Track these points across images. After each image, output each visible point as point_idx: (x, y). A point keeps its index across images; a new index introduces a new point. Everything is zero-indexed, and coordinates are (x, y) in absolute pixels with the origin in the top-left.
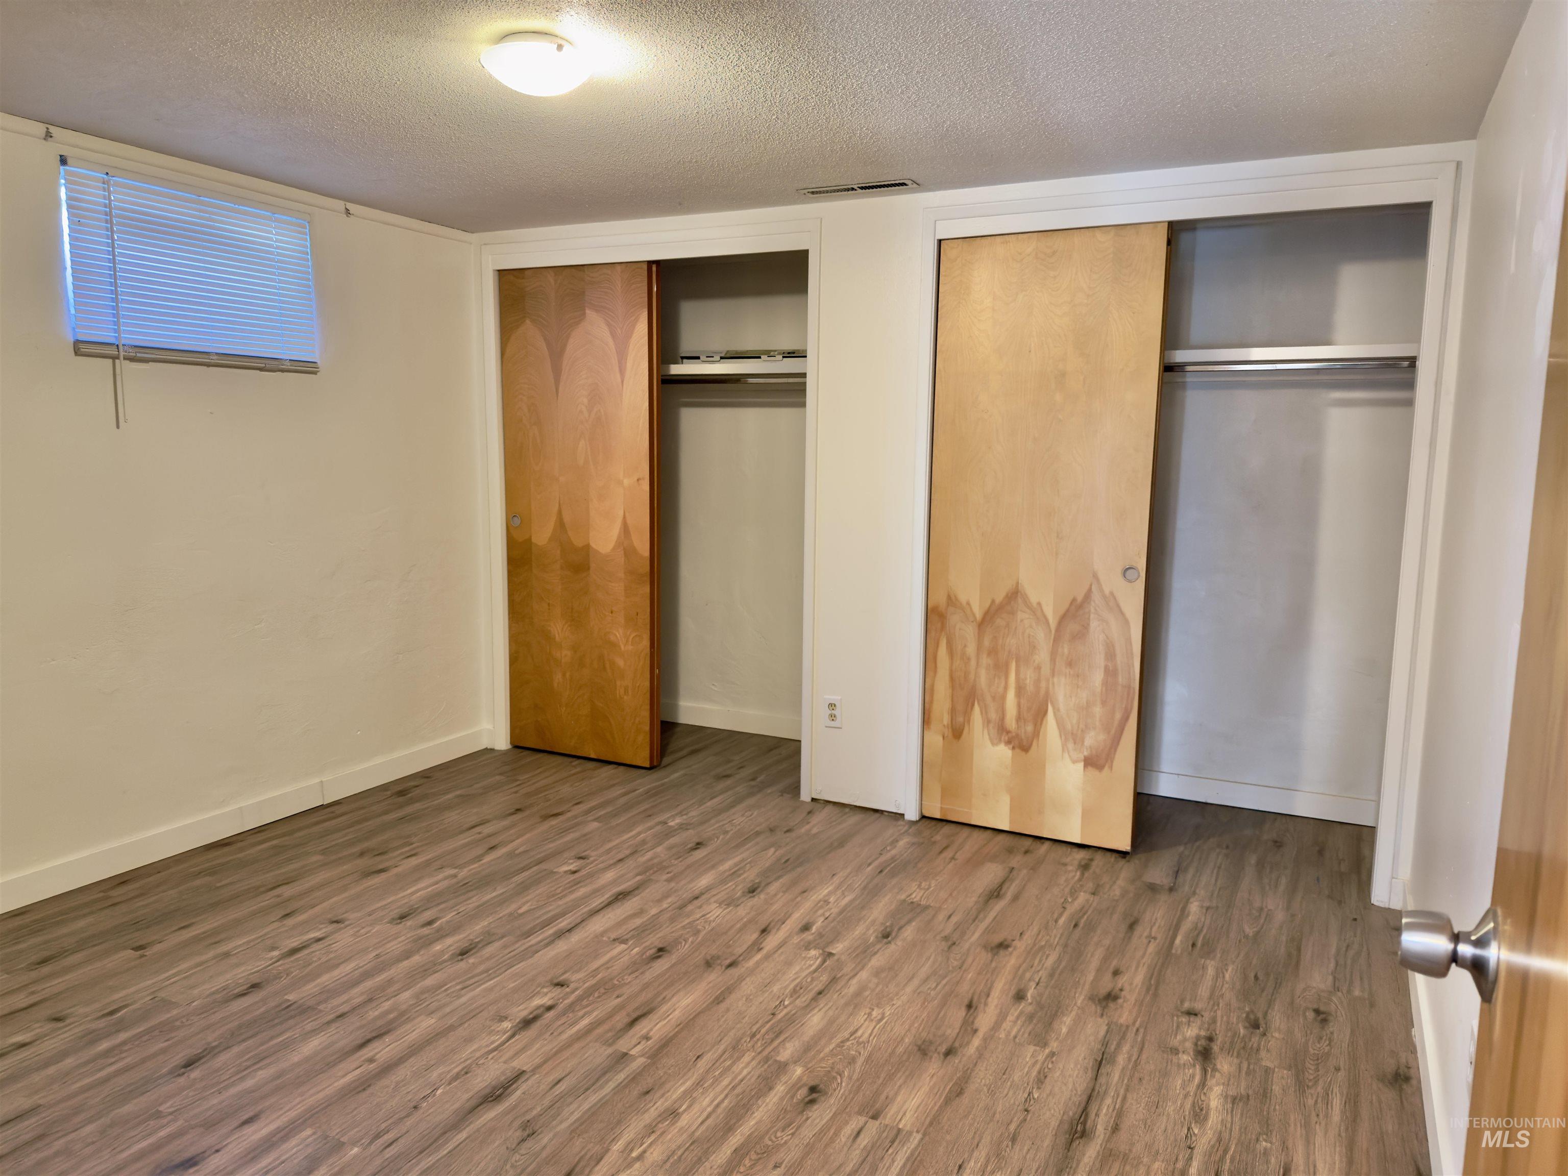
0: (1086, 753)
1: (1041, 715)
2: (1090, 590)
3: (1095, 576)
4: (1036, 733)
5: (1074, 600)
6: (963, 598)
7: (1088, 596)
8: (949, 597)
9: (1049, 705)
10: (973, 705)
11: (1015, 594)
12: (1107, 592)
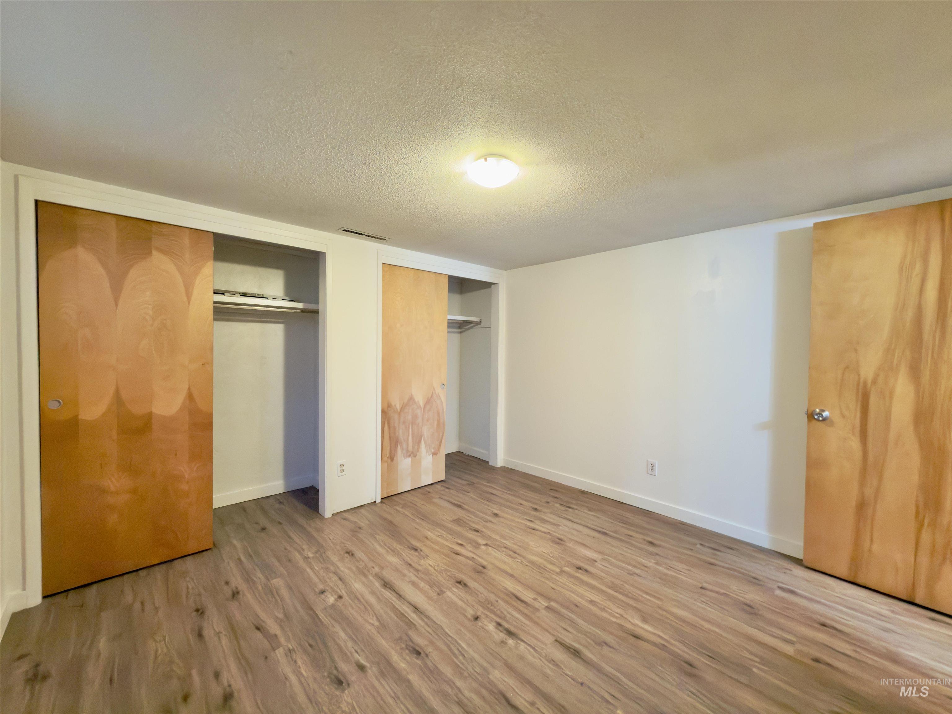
0: (433, 451)
1: (419, 442)
2: (432, 394)
3: (434, 388)
4: (418, 449)
5: (428, 398)
6: (393, 404)
7: (432, 396)
8: (388, 404)
9: (422, 438)
10: (397, 446)
11: (411, 399)
12: (437, 393)
